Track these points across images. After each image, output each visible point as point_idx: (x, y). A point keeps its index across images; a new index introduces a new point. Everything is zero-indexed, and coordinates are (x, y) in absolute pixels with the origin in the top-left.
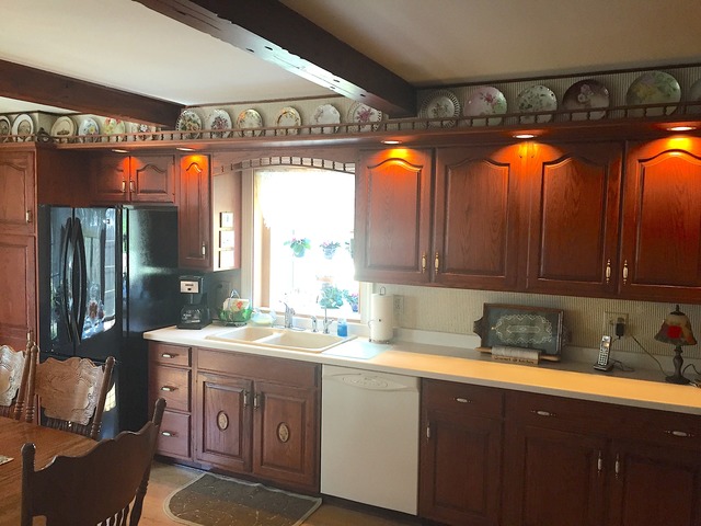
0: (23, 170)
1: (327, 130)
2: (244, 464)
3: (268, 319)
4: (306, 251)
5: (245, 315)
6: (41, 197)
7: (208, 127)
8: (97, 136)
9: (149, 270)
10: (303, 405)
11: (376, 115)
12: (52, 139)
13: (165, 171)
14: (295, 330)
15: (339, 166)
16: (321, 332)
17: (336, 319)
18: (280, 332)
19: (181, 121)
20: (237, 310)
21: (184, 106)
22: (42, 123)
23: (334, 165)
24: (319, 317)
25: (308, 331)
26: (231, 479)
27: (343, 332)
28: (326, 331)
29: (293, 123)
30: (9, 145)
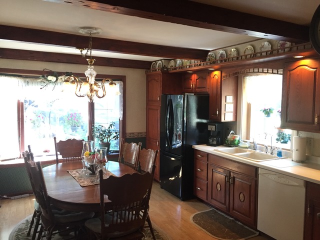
0: (158, 81)
1: (264, 54)
2: (226, 208)
3: (247, 145)
4: (271, 114)
5: (236, 142)
6: (163, 91)
7: (218, 58)
8: (182, 67)
9: (199, 120)
10: (250, 186)
11: (288, 44)
12: (168, 69)
13: (206, 79)
14: (258, 151)
15: (275, 71)
16: (269, 154)
17: (276, 148)
18: (250, 151)
19: (208, 57)
20: (232, 140)
21: (209, 51)
22: (165, 63)
23: (273, 71)
24: (269, 146)
25: (264, 153)
26: (223, 214)
27: (280, 154)
28: (272, 154)
29: (250, 53)
30: (154, 72)
